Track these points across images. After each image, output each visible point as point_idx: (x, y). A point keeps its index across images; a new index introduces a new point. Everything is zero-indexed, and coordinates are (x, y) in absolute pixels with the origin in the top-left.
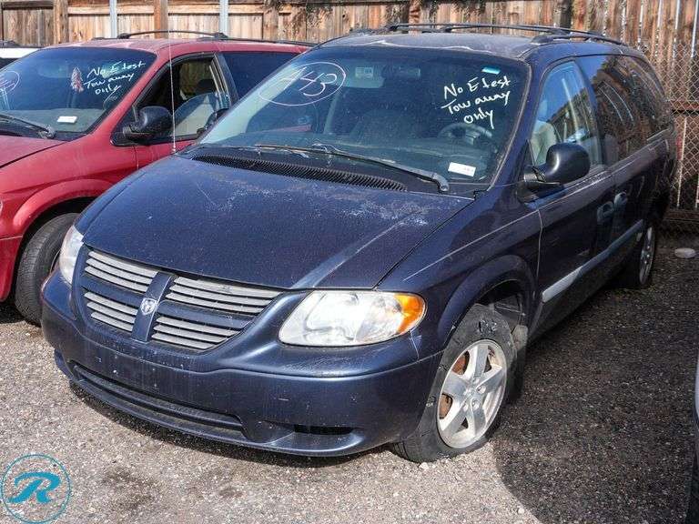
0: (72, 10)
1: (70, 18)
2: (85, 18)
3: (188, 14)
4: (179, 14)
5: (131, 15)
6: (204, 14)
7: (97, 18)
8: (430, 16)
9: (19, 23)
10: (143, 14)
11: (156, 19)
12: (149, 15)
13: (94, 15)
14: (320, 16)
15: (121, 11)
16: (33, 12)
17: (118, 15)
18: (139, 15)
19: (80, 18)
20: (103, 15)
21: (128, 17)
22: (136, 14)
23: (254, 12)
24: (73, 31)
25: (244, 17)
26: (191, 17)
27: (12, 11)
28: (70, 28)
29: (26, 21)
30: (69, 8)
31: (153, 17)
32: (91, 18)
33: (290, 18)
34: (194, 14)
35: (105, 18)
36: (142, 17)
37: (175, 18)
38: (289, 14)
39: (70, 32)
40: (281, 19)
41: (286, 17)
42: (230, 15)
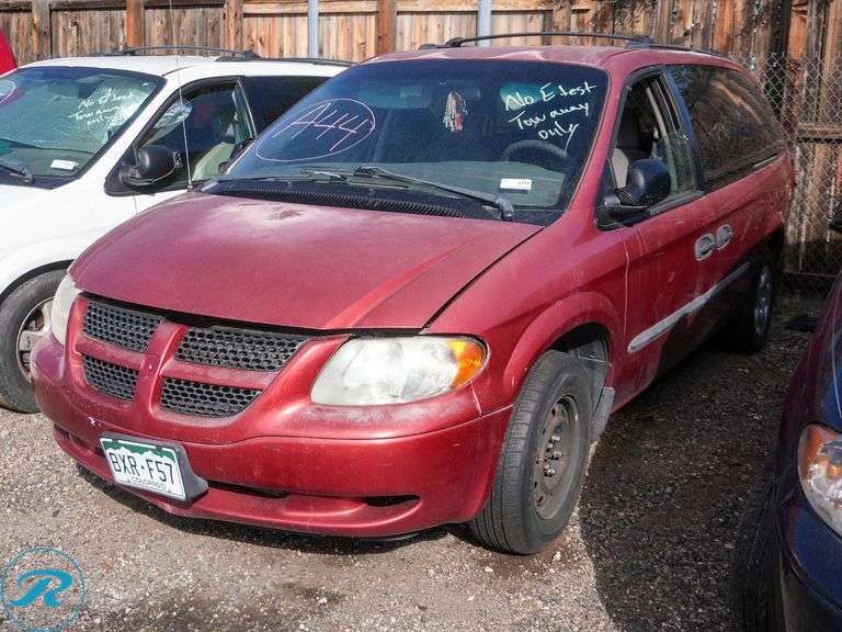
0: (250, 8)
1: (246, 20)
2: (268, 19)
3: (428, 13)
4: (412, 13)
5: (338, 14)
6: (452, 13)
7: (286, 19)
8: (818, 11)
9: (168, 26)
10: (357, 14)
11: (378, 21)
12: (366, 14)
13: (282, 15)
14: (636, 13)
15: (324, 9)
16: (189, 12)
17: (320, 14)
18: (351, 14)
19: (260, 19)
20: (296, 15)
21: (334, 18)
22: (346, 14)
23: (532, 9)
24: (249, 37)
25: (515, 16)
26: (432, 17)
27: (158, 11)
28: (245, 33)
29: (179, 24)
30: (245, 6)
31: (373, 17)
32: (277, 19)
33: (588, 17)
34: (435, 13)
35: (299, 19)
36: (355, 18)
37: (407, 18)
38: (588, 10)
39: (245, 39)
40: (574, 17)
41: (581, 15)
42: (494, 12)
